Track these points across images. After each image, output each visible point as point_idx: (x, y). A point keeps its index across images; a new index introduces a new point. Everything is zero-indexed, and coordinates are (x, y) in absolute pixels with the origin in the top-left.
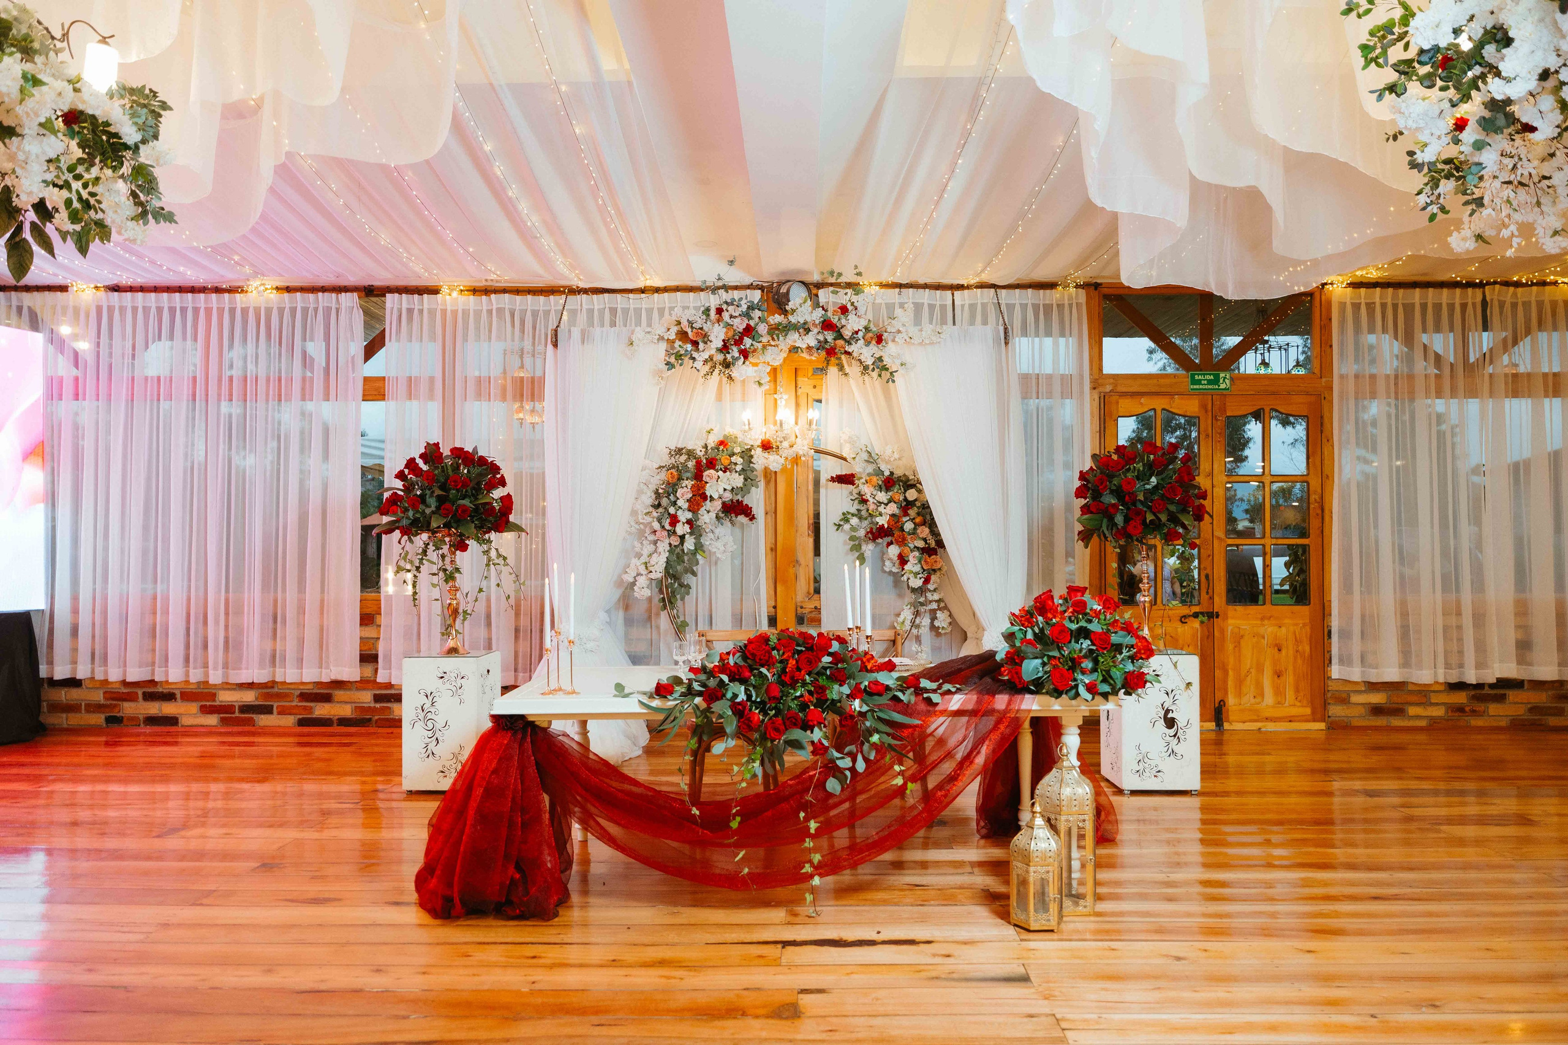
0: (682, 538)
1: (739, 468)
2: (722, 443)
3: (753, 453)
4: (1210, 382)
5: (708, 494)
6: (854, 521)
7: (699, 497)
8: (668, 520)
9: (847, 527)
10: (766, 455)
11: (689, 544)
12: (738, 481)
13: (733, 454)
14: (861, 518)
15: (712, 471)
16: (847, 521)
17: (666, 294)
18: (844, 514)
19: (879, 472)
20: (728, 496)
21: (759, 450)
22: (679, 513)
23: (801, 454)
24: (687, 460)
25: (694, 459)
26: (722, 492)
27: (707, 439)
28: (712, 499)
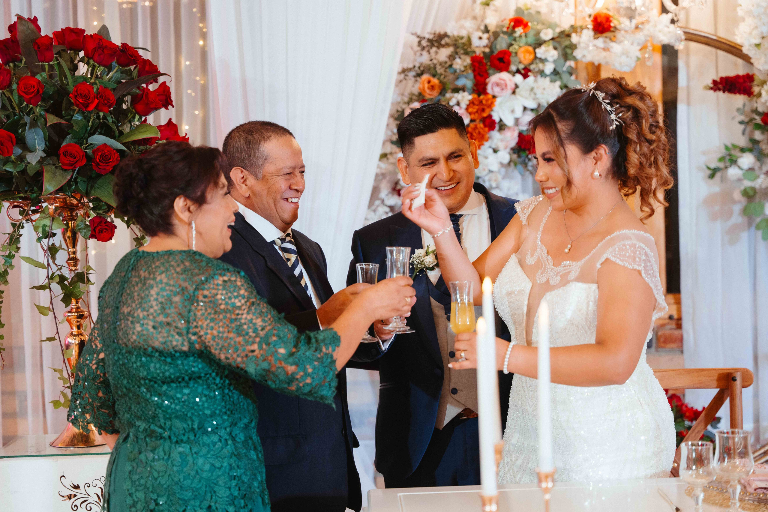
1: (549, 68)
2: (518, 22)
3: (574, 38)
5: (496, 117)
7: (481, 125)
9: (733, 172)
10: (600, 42)
13: (539, 43)
15: (504, 75)
16: (733, 162)
18: (727, 148)
21: (588, 34)
23: (666, 40)
24: (452, 57)
25: (466, 53)
26: (519, 113)
27: (484, 17)
28: (502, 127)
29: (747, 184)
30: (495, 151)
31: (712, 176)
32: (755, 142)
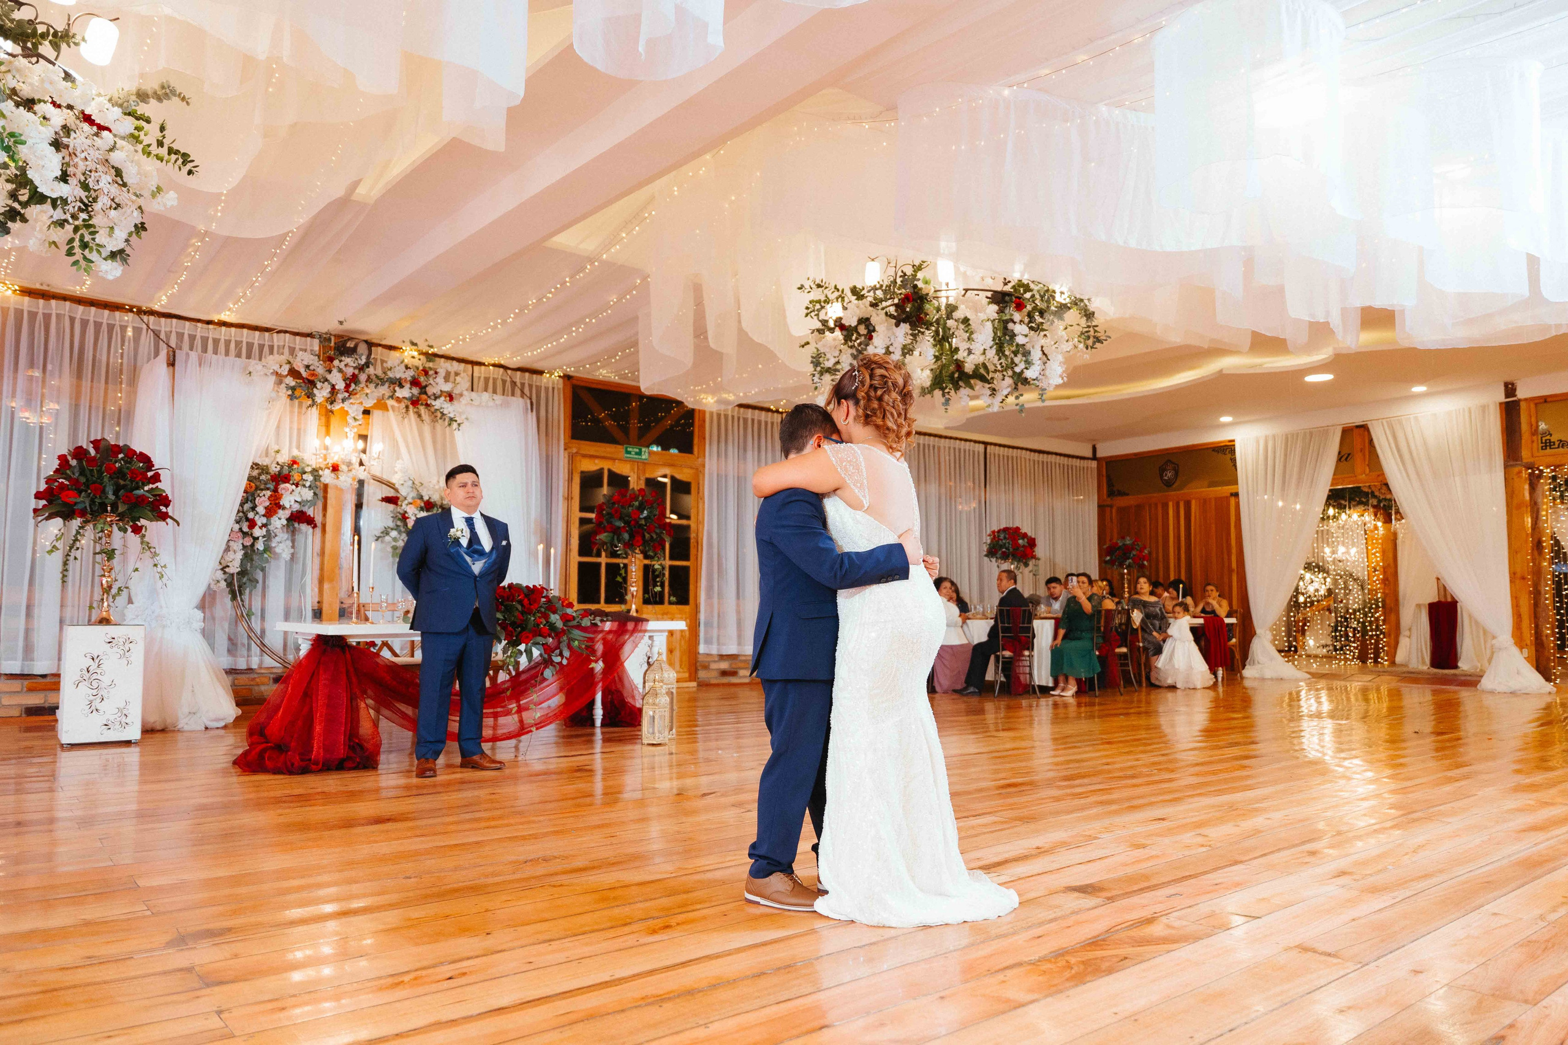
0: (256, 539)
1: (308, 484)
2: (294, 462)
3: (321, 472)
4: (636, 454)
5: (281, 503)
6: (394, 534)
7: (275, 506)
8: (247, 523)
9: (387, 538)
10: (333, 475)
11: (260, 546)
12: (308, 495)
13: (305, 473)
14: (400, 532)
15: (287, 485)
16: (387, 534)
17: (233, 329)
18: (384, 528)
19: (421, 498)
20: (296, 507)
21: (327, 472)
22: (257, 518)
23: (362, 478)
24: (260, 474)
25: (267, 473)
26: (293, 503)
27: (275, 458)
28: (284, 508)
29: (394, 544)
30: (280, 519)
31: (377, 540)
32: (397, 526)
